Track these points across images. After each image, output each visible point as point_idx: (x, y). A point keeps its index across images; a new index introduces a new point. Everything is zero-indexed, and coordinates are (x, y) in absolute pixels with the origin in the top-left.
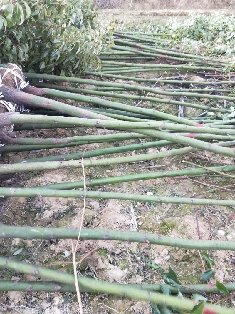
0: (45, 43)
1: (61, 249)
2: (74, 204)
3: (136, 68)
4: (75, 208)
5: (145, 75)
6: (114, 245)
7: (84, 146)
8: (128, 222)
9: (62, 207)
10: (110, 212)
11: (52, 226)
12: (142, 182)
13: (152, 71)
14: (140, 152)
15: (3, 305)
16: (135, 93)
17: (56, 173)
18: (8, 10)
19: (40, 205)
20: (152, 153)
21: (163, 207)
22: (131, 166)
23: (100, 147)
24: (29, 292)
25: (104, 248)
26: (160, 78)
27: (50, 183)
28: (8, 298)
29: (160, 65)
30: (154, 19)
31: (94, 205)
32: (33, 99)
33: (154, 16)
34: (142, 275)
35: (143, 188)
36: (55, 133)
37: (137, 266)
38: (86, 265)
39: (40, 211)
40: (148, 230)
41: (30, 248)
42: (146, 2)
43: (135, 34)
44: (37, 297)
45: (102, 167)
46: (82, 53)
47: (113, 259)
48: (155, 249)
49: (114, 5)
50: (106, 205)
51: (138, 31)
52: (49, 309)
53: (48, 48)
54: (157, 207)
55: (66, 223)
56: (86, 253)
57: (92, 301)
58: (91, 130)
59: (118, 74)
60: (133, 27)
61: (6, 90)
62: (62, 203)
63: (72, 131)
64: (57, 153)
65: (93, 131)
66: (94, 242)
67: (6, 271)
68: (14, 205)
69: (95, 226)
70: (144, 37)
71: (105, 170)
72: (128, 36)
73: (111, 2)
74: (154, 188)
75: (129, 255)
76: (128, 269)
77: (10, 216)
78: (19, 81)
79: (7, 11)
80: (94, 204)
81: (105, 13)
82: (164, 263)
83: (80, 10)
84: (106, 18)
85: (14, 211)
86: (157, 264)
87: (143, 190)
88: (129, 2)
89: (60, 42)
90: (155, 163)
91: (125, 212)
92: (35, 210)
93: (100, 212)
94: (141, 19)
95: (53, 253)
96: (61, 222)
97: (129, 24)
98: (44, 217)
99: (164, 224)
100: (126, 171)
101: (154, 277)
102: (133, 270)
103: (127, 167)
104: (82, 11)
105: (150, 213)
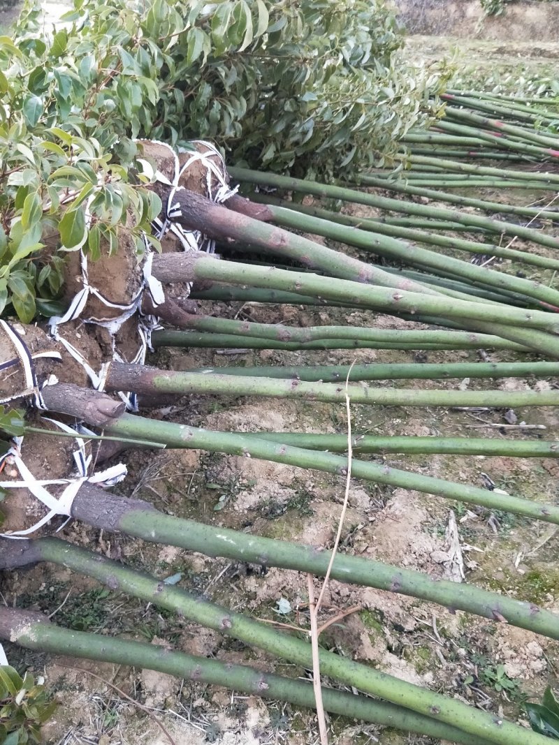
0: (282, 100)
1: (271, 592)
2: (310, 489)
3: (485, 177)
4: (313, 497)
5: (503, 198)
6: (401, 607)
7: (339, 352)
8: (440, 555)
9: (281, 491)
10: (398, 522)
11: (254, 533)
12: (481, 461)
13: (524, 188)
14: (480, 384)
15: (128, 700)
16: (475, 237)
17: (272, 408)
18: (219, 16)
19: (230, 477)
20: (512, 392)
21: (534, 532)
22: (454, 416)
23: (378, 360)
24: (188, 682)
25: (376, 608)
26: (545, 208)
27: (258, 430)
28: (140, 685)
29: (547, 175)
30: (535, 63)
31: (356, 500)
32: (248, 226)
33: (534, 58)
34: (470, 698)
35: (485, 477)
36: (275, 314)
37: (459, 671)
38: (328, 644)
39: (229, 491)
40: (491, 586)
41: (199, 575)
42: (516, 23)
43: (485, 97)
44: (208, 698)
45: (381, 409)
46: (367, 130)
47: (397, 643)
48: (506, 638)
49: (434, 27)
50: (388, 504)
51: (491, 91)
52: (232, 734)
53: (287, 113)
54: (517, 531)
55: (288, 532)
56: (330, 614)
57: (338, 736)
58: (360, 316)
59: (437, 188)
60: (479, 81)
61: (189, 199)
62: (281, 481)
63: (316, 314)
64: (277, 361)
65: (365, 320)
66: (351, 591)
67: (141, 620)
68: (172, 468)
69: (357, 552)
70: (508, 105)
71: (388, 416)
72: (467, 99)
73: (428, 20)
74: (513, 481)
75: (437, 639)
76: (435, 674)
77: (161, 492)
78: (216, 182)
79: (216, 16)
80: (356, 496)
81: (411, 44)
82: (528, 677)
83: (367, 29)
84: (414, 57)
85: (170, 483)
86: (509, 676)
87: (483, 482)
88: (473, 22)
89: (316, 99)
90: (518, 418)
91: (435, 529)
92: (219, 487)
93: (371, 519)
94: (501, 62)
95: (250, 599)
96: (275, 525)
97: (469, 73)
98: (236, 508)
99: (535, 576)
100: (441, 426)
101: (501, 708)
102: (447, 678)
103: (445, 418)
104: (370, 32)
105: (500, 543)
